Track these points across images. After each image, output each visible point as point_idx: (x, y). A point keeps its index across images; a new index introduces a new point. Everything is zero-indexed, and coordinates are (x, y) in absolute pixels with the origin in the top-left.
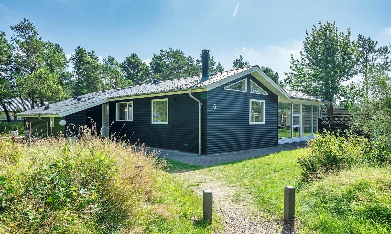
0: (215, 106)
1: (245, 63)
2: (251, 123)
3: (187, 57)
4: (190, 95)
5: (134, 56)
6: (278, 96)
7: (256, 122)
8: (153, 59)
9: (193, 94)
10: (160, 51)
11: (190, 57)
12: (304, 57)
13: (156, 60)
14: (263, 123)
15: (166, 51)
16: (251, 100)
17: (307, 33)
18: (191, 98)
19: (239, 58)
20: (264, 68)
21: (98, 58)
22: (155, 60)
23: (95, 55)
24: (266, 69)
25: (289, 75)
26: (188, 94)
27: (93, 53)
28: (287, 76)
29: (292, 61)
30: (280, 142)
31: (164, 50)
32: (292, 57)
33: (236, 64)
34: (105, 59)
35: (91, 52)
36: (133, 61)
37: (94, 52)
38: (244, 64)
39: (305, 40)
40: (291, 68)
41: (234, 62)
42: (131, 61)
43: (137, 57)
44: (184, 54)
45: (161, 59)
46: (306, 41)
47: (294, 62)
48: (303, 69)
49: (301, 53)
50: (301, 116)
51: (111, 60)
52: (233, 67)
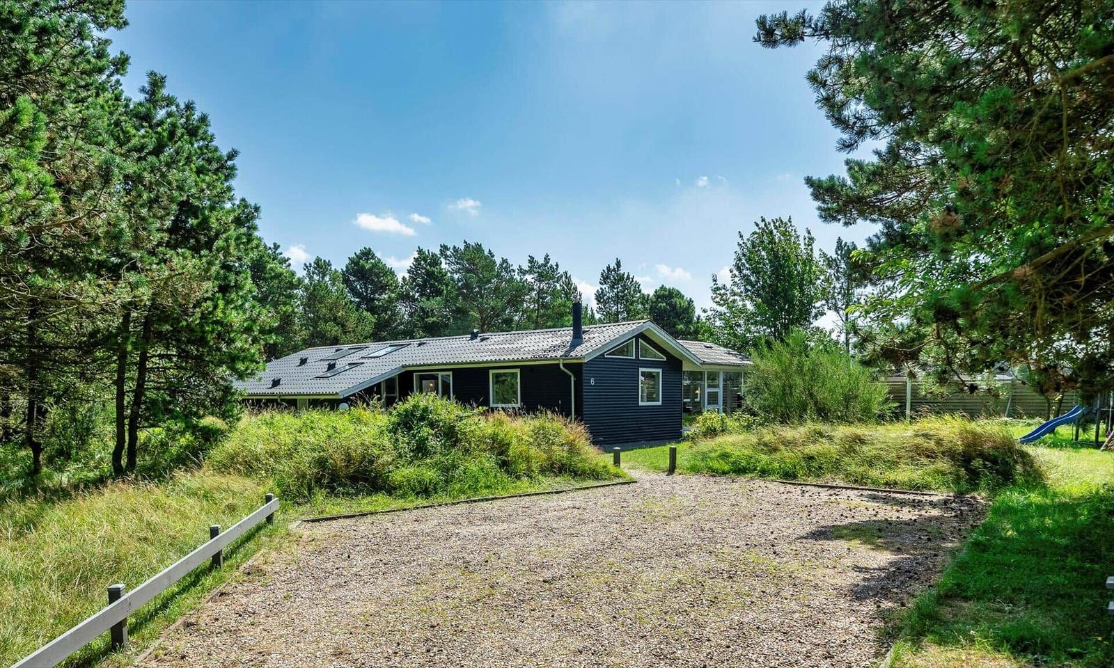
0: (592, 380)
1: (626, 276)
2: (641, 404)
3: (498, 261)
4: (561, 366)
5: (367, 254)
6: (681, 362)
7: (648, 401)
8: (416, 260)
9: (565, 365)
10: (441, 246)
11: (505, 261)
12: (736, 279)
13: (422, 262)
14: (660, 403)
15: (455, 247)
16: (641, 370)
17: (741, 236)
18: (563, 372)
19: (613, 265)
20: (665, 290)
21: (289, 261)
22: (420, 264)
23: (281, 254)
24: (669, 292)
25: (709, 313)
26: (559, 364)
27: (276, 249)
28: (706, 315)
29: (715, 286)
30: (685, 434)
31: (450, 246)
32: (715, 280)
33: (607, 277)
34: (308, 265)
35: (272, 246)
36: (367, 267)
37: (279, 246)
38: (623, 278)
39: (738, 249)
40: (713, 299)
41: (602, 274)
42: (363, 267)
43: (373, 257)
44: (493, 256)
45: (435, 262)
46: (739, 251)
47: (718, 289)
48: (734, 301)
49: (731, 272)
50: (720, 391)
51: (321, 267)
52: (600, 283)
